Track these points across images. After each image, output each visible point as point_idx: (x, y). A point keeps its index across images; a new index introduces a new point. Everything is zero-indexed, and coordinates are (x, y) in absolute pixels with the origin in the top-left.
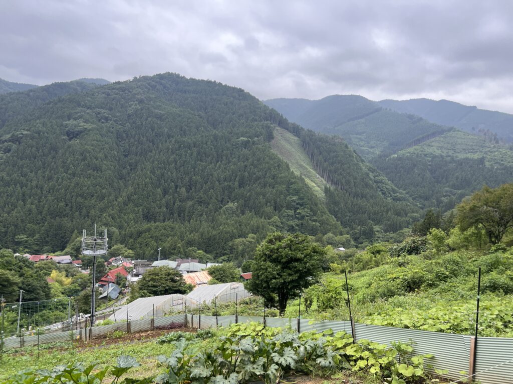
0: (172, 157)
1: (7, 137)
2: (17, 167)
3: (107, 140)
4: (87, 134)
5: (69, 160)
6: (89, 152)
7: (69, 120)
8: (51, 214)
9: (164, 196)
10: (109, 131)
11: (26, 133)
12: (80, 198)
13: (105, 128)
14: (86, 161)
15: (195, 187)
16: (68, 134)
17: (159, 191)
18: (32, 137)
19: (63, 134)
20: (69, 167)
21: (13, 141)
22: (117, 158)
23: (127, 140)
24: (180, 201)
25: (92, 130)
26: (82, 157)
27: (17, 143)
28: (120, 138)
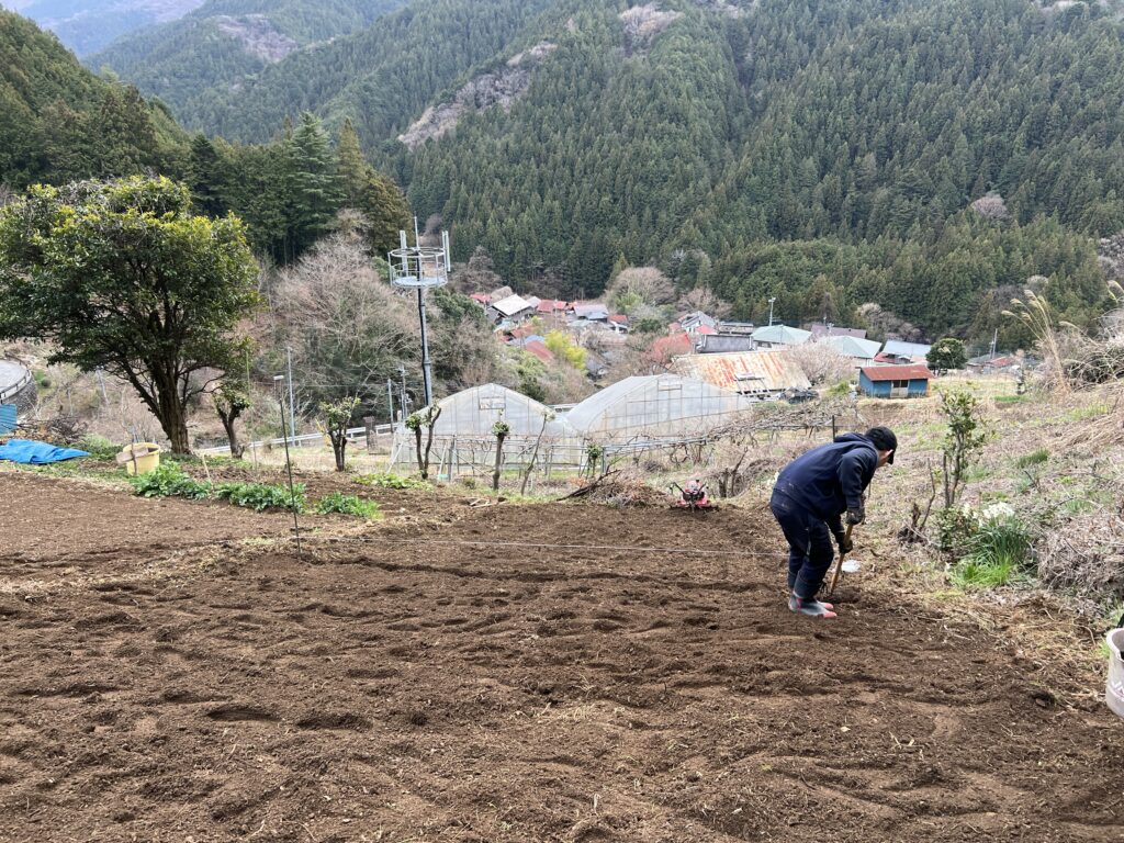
1: (516, 59)
2: (531, 122)
3: (703, 46)
4: (663, 36)
5: (625, 101)
6: (664, 79)
7: (630, 7)
8: (587, 219)
9: (822, 177)
10: (711, 24)
11: (548, 46)
12: (640, 184)
13: (703, 17)
14: (657, 102)
15: (902, 151)
16: (627, 40)
17: (810, 163)
18: (559, 56)
19: (615, 43)
20: (624, 114)
21: (526, 66)
22: (724, 89)
23: (751, 42)
24: (859, 188)
25: (674, 24)
26: (649, 93)
27: (534, 70)
28: (735, 38)
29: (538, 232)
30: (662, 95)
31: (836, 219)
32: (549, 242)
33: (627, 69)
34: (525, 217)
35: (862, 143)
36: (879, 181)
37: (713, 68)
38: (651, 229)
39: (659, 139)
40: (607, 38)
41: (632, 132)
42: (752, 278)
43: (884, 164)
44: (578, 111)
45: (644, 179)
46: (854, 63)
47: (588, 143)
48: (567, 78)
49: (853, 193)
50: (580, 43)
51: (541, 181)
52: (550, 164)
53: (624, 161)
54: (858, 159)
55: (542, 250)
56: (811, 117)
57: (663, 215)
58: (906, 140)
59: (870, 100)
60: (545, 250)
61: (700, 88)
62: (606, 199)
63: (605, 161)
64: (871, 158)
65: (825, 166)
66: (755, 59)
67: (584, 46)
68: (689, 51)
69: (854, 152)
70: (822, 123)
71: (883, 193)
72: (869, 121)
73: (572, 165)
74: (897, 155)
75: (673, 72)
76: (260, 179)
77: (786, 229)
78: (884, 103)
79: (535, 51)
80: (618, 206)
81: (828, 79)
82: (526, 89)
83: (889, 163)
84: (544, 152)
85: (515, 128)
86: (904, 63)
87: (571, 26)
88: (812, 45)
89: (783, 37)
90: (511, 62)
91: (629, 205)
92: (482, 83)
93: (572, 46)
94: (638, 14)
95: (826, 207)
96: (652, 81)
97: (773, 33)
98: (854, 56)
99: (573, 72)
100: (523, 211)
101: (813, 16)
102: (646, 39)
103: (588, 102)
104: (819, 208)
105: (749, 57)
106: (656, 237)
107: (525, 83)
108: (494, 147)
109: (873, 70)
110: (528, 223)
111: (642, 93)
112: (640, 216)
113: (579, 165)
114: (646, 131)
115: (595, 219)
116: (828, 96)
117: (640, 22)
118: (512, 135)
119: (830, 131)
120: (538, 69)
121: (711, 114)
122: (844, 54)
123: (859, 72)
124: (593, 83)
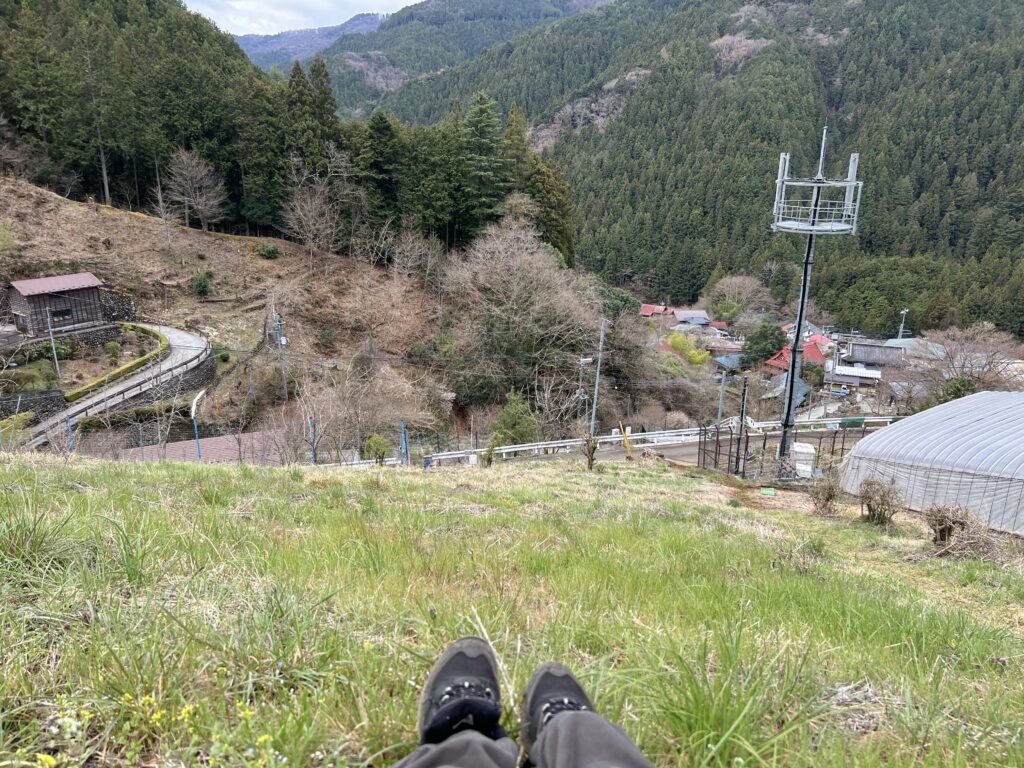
0: (952, 96)
1: (612, 84)
2: (625, 141)
3: (795, 71)
4: (754, 61)
5: (717, 121)
6: (756, 101)
7: (722, 36)
8: (677, 231)
9: (918, 196)
10: (800, 51)
11: (643, 72)
12: (731, 198)
13: (793, 45)
14: (749, 122)
15: (1006, 172)
16: (717, 67)
17: (906, 181)
18: (653, 80)
19: (705, 68)
20: (715, 135)
21: (621, 90)
22: (814, 111)
23: (840, 68)
24: (958, 207)
25: (765, 51)
26: (741, 113)
27: (628, 93)
28: (825, 64)
29: (629, 241)
30: (754, 115)
31: (934, 237)
32: (639, 251)
33: (719, 92)
34: (617, 227)
35: (963, 162)
36: (981, 201)
37: (803, 91)
38: (741, 241)
39: (751, 156)
40: (698, 64)
41: (723, 150)
42: (850, 291)
43: (986, 184)
44: (670, 131)
45: (735, 195)
46: (953, 86)
47: (679, 160)
48: (660, 101)
49: (952, 212)
50: (673, 69)
51: (634, 194)
52: (643, 178)
53: (716, 176)
54: (957, 179)
55: (631, 258)
56: (908, 137)
57: (753, 229)
58: (1010, 160)
59: (971, 121)
60: (634, 258)
61: (790, 109)
62: (697, 211)
63: (697, 176)
64: (972, 179)
65: (921, 186)
66: (844, 84)
67: (676, 70)
68: (780, 75)
69: (953, 172)
70: (919, 143)
71: (986, 212)
72: (970, 141)
73: (664, 181)
74: (1000, 175)
75: (766, 94)
76: (433, 159)
77: (880, 246)
78: (987, 123)
79: (631, 76)
80: (708, 218)
81: (925, 99)
82: (621, 110)
83: (992, 183)
84: (636, 168)
85: (610, 145)
86: (1006, 86)
87: (664, 53)
88: (903, 70)
89: (873, 63)
90: (606, 87)
91: (719, 218)
92: (579, 105)
93: (665, 72)
94: (730, 42)
95: (922, 225)
96: (744, 103)
97: (864, 58)
98: (953, 79)
99: (666, 95)
100: (615, 221)
101: (905, 42)
102: (736, 65)
103: (679, 121)
104: (916, 227)
105: (838, 82)
106: (745, 249)
107: (620, 105)
108: (589, 162)
109: (974, 93)
110: (620, 233)
111: (734, 114)
112: (730, 229)
113: (670, 180)
114: (738, 150)
115: (684, 231)
116: (926, 117)
117: (731, 50)
118: (607, 152)
119: (927, 151)
120: (631, 93)
121: (801, 134)
122: (942, 77)
123: (959, 94)
124: (685, 106)
